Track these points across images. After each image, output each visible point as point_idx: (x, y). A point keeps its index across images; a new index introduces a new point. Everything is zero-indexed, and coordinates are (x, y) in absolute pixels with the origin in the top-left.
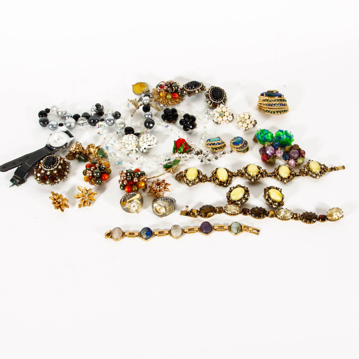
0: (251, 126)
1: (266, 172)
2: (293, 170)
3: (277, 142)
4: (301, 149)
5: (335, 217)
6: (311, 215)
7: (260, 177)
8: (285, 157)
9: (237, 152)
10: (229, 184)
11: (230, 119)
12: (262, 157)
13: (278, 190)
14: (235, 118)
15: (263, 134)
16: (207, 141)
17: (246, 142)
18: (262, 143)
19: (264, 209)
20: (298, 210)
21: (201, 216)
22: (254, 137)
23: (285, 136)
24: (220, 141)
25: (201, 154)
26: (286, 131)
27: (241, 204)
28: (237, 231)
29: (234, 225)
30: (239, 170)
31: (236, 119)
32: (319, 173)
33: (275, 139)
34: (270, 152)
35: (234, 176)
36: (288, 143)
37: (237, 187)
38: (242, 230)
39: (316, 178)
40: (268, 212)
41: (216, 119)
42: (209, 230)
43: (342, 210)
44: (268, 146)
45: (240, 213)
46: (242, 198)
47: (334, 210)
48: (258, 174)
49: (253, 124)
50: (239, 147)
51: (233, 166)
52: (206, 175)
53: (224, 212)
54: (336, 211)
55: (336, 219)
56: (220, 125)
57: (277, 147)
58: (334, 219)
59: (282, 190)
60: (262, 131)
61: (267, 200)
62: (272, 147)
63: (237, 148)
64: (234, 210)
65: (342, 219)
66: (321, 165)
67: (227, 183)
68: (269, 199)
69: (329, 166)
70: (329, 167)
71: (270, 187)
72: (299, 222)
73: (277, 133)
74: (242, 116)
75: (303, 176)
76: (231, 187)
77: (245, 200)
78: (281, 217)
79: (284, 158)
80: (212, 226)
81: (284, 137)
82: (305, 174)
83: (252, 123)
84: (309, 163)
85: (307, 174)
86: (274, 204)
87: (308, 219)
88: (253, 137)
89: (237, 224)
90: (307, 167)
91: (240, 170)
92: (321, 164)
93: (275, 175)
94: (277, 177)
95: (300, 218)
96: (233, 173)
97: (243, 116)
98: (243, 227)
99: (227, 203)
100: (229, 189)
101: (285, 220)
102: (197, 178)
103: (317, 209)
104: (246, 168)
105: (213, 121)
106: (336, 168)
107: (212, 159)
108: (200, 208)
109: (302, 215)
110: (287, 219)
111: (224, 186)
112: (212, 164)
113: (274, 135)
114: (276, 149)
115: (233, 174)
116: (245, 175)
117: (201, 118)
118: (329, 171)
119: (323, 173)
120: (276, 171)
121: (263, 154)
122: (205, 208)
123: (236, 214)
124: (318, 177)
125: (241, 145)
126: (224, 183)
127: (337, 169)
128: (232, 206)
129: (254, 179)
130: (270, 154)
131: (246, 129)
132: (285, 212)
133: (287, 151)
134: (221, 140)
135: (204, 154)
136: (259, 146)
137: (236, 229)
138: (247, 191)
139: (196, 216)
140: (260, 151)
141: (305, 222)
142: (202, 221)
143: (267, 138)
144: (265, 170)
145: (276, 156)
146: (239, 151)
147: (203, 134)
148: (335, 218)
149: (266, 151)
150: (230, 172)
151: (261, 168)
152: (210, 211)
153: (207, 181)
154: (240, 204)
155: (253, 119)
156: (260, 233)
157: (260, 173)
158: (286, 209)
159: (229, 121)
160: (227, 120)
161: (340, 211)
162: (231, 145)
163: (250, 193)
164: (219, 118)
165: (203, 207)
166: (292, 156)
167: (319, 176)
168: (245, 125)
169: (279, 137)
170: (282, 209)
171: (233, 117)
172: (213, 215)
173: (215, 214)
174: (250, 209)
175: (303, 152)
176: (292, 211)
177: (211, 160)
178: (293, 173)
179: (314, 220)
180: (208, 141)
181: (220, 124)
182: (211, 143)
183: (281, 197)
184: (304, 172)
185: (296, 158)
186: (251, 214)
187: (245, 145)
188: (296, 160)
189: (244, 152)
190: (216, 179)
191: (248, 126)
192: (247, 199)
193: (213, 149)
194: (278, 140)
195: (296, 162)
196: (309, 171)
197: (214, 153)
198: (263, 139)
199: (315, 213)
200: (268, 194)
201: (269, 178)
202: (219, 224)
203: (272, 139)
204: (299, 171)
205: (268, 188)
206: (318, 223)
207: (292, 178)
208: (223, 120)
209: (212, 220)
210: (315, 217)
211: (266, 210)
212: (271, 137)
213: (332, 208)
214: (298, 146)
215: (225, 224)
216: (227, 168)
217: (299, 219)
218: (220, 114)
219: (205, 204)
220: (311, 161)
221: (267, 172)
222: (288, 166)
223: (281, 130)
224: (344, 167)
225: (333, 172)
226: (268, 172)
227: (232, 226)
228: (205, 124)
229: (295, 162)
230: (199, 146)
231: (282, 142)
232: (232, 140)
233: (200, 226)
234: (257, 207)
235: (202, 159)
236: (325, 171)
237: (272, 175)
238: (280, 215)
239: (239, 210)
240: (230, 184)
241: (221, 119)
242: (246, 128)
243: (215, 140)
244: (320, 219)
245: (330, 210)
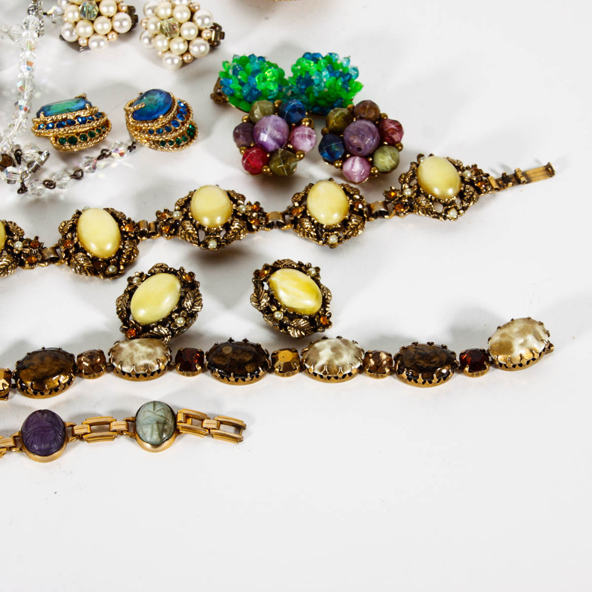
0: (203, 48)
1: (261, 210)
2: (361, 197)
3: (297, 98)
4: (385, 115)
5: (519, 351)
6: (428, 352)
7: (239, 230)
8: (328, 149)
9: (150, 147)
10: (125, 265)
11: (121, 25)
12: (244, 158)
13: (305, 273)
14: (142, 22)
15: (245, 75)
16: (38, 116)
17: (186, 106)
18: (244, 105)
19: (258, 347)
20: (384, 339)
21: (24, 390)
22: (215, 89)
23: (325, 73)
24: (86, 109)
25: (19, 163)
26: (331, 54)
27: (173, 335)
28: (160, 435)
29: (148, 414)
30: (162, 211)
31: (144, 25)
32: (455, 198)
33: (290, 88)
34: (270, 136)
35: (143, 234)
36: (341, 98)
37: (152, 273)
38: (176, 431)
39: (445, 218)
40: (273, 354)
41: (71, 32)
42: (55, 440)
43: (547, 327)
44: (265, 114)
45: (170, 367)
46: (172, 313)
47: (515, 329)
48: (232, 221)
49: (209, 40)
50: (156, 126)
51: (141, 197)
52: (37, 238)
53: (111, 368)
54: (523, 332)
55: (524, 362)
56: (88, 51)
57: (296, 116)
58: (517, 362)
59: (321, 273)
60: (243, 62)
61: (267, 311)
62: (279, 119)
63: (151, 132)
64: (143, 357)
65: (547, 360)
66: (463, 170)
67: (117, 265)
68: (274, 308)
69: (493, 171)
70: (495, 174)
71: (276, 263)
72: (390, 384)
73: (296, 65)
74: (165, 12)
75: (397, 214)
76: (132, 276)
77: (185, 319)
78: (321, 369)
79: (326, 154)
80: (68, 424)
81: (325, 80)
82: (405, 206)
83: (204, 35)
84: (418, 165)
85: (411, 207)
86: (294, 323)
87: (421, 370)
88: (209, 87)
89: (158, 407)
90: (410, 180)
91: (166, 211)
92: (465, 165)
93: (296, 218)
94: (302, 226)
95: (389, 368)
96: (138, 225)
97: (169, 12)
98: (180, 418)
99: (121, 336)
100: (127, 283)
101: (336, 378)
102: (5, 253)
103: (456, 331)
104: (186, 204)
105: (61, 38)
106: (519, 175)
107: (59, 179)
108: (18, 363)
109: (398, 357)
110: (344, 376)
111: (106, 276)
112: (62, 197)
113: (288, 74)
114: (293, 125)
115: (139, 228)
116: (184, 228)
117: (15, 29)
118: (497, 189)
119: (472, 196)
120: (297, 204)
121: (249, 147)
122: (36, 361)
123: (153, 374)
124: (452, 213)
125: (163, 120)
126: (107, 262)
127: (523, 179)
128: (138, 345)
129: (218, 240)
130: (272, 145)
131: (185, 58)
132: (335, 349)
133: (335, 128)
134: (91, 106)
135: (30, 164)
136: (234, 118)
137: (155, 426)
138: (189, 286)
139: (3, 394)
140: (236, 136)
141: (410, 379)
142: (30, 408)
143: (261, 87)
144: (257, 203)
145: (295, 151)
146: (158, 142)
147: (22, 88)
148: (522, 357)
149: (259, 136)
150: (129, 221)
151: (243, 198)
152: (57, 368)
153: (43, 261)
154: (166, 336)
155: (207, 21)
156: (244, 433)
157: (238, 217)
158: (338, 337)
159: (118, 33)
160: (113, 30)
161: (538, 328)
162: (127, 122)
163: (201, 292)
164: (80, 24)
165: (30, 355)
166: (353, 147)
167: (456, 208)
168: (178, 44)
169: (305, 81)
170: (325, 338)
171: (135, 20)
172: (69, 383)
173: (76, 379)
174: (206, 349)
175: (393, 126)
176: (358, 346)
177: (58, 183)
178: (360, 206)
179: (444, 371)
180: (42, 115)
181: (87, 48)
182: (54, 122)
183: (317, 297)
184: (400, 199)
185: (369, 150)
186: (210, 368)
187: (180, 121)
188: (368, 158)
189: (177, 144)
190: (76, 252)
191: (191, 47)
192: (192, 316)
193: (62, 142)
194: (302, 92)
195: (372, 164)
196: (417, 197)
197: (67, 157)
198: (246, 91)
199: (444, 344)
200: (268, 292)
201: (275, 231)
202: (93, 415)
203: (280, 90)
204: (381, 199)
205: (266, 267)
206: (459, 381)
207: (356, 226)
208: (95, 32)
209: (68, 402)
210: (445, 357)
211: (264, 347)
212: (274, 82)
213: (509, 320)
214: (373, 106)
215: (113, 412)
216: (118, 209)
217: (387, 370)
218: (82, 12)
219: (39, 347)
220: (426, 156)
221: (265, 210)
222: (342, 182)
223: (312, 52)
224: (549, 171)
225: (511, 193)
226: (268, 209)
227: (141, 418)
228: (28, 53)
229: (367, 168)
230: (8, 136)
231: (318, 98)
232: (131, 105)
233: (20, 430)
234: (231, 340)
235: (22, 183)
236: (479, 191)
237: (284, 219)
238: (315, 364)
239: (163, 358)
240: (129, 264)
241: (89, 30)
242: (182, 55)
243: (70, 107)
244: (465, 366)
245: (499, 328)
